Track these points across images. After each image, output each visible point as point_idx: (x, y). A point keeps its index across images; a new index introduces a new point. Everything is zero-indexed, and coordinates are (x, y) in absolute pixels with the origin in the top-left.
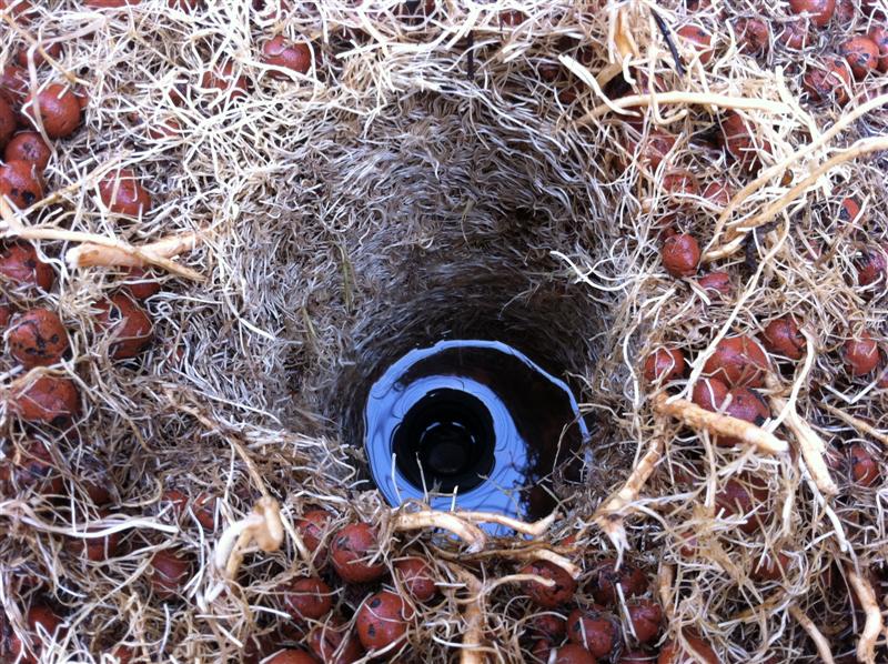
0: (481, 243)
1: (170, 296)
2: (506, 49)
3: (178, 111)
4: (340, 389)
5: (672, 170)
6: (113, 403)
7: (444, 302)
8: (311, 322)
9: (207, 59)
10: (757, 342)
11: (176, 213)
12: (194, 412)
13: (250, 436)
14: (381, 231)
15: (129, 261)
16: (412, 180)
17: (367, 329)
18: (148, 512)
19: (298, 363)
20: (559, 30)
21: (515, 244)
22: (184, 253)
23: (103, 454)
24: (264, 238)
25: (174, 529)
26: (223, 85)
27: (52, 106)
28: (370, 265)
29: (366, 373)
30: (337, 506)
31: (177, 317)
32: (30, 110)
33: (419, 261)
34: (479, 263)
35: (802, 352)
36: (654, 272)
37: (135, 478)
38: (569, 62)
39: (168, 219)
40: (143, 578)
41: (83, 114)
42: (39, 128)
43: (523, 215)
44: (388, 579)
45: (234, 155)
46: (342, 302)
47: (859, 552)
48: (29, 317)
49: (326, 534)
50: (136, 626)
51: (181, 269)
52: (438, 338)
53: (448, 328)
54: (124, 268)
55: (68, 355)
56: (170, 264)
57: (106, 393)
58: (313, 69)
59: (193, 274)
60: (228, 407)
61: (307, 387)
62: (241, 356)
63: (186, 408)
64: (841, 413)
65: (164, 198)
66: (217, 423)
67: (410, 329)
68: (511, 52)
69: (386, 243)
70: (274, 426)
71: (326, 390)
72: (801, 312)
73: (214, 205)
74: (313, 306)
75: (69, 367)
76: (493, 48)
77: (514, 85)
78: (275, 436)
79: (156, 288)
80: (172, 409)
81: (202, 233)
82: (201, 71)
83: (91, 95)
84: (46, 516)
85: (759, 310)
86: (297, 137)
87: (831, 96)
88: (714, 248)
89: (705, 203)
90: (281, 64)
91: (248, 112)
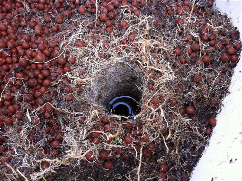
0: (128, 81)
1: (84, 86)
2: (130, 59)
3: (88, 62)
4: (105, 102)
5: (150, 76)
6: (77, 99)
7: (122, 90)
8: (102, 91)
9: (92, 56)
10: (158, 99)
11: (86, 75)
12: (86, 101)
13: (93, 105)
14: (113, 79)
15: (81, 81)
16: (118, 72)
17: (110, 93)
18: (81, 112)
19: (99, 97)
20: (137, 57)
21: (133, 82)
22: (87, 81)
23: (76, 105)
24: (97, 79)
25: (84, 114)
26: (94, 59)
27: (72, 60)
28: (111, 83)
29: (109, 100)
30: (103, 114)
31: (85, 89)
32: (69, 60)
33: (119, 83)
34: (128, 84)
35: (164, 101)
36: (147, 89)
37: (79, 108)
38: (138, 61)
39: (85, 76)
40: (79, 120)
41: (75, 61)
42: (70, 63)
43: (134, 78)
44: (109, 123)
45: (95, 68)
46: (106, 88)
47: (170, 127)
48: (68, 87)
49: (102, 117)
50: (78, 125)
51: (87, 83)
52: (121, 96)
53: (123, 94)
54: (80, 82)
55: (72, 92)
56: (85, 82)
57: (76, 97)
58: (106, 59)
59: (88, 83)
60: (90, 101)
61: (100, 101)
62: (92, 95)
63: (85, 100)
64: (170, 109)
65: (85, 73)
66: (89, 103)
67: (117, 94)
68: (131, 59)
69: (114, 80)
70: (96, 104)
71: (103, 101)
72: (165, 96)
73: (91, 75)
74: (102, 88)
75: (73, 93)
76: (129, 59)
77: (132, 63)
78: (96, 105)
79: (83, 85)
80: (84, 100)
81: (90, 78)
82: (91, 57)
83: (77, 59)
84: (69, 111)
85: (159, 95)
86: (103, 66)
87: (177, 66)
88: (154, 86)
89: (154, 80)
90: (102, 58)
91: (97, 63)
